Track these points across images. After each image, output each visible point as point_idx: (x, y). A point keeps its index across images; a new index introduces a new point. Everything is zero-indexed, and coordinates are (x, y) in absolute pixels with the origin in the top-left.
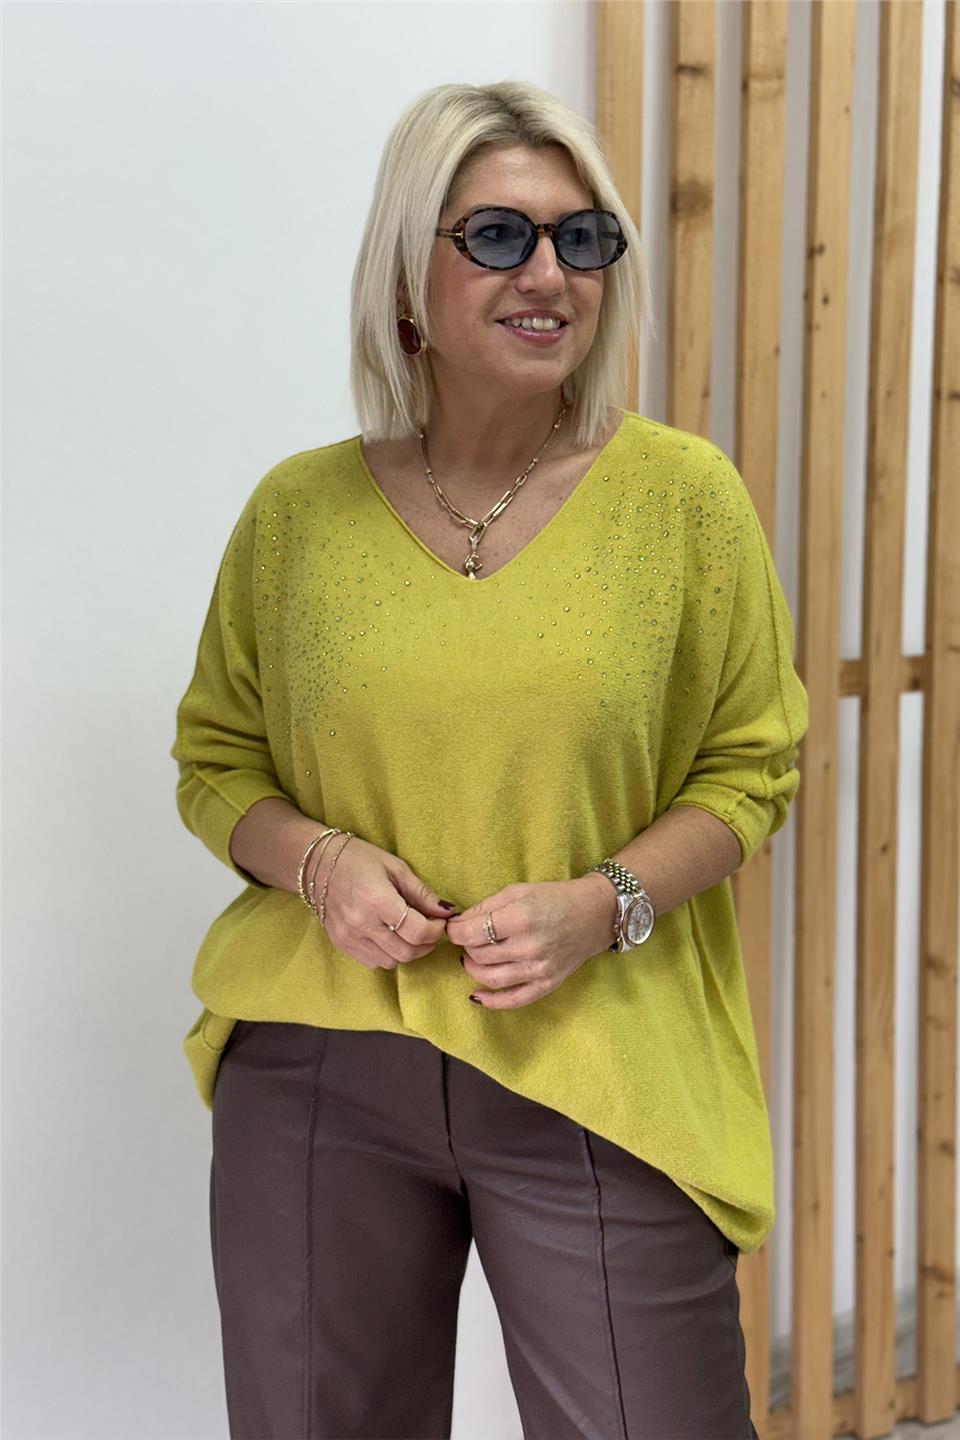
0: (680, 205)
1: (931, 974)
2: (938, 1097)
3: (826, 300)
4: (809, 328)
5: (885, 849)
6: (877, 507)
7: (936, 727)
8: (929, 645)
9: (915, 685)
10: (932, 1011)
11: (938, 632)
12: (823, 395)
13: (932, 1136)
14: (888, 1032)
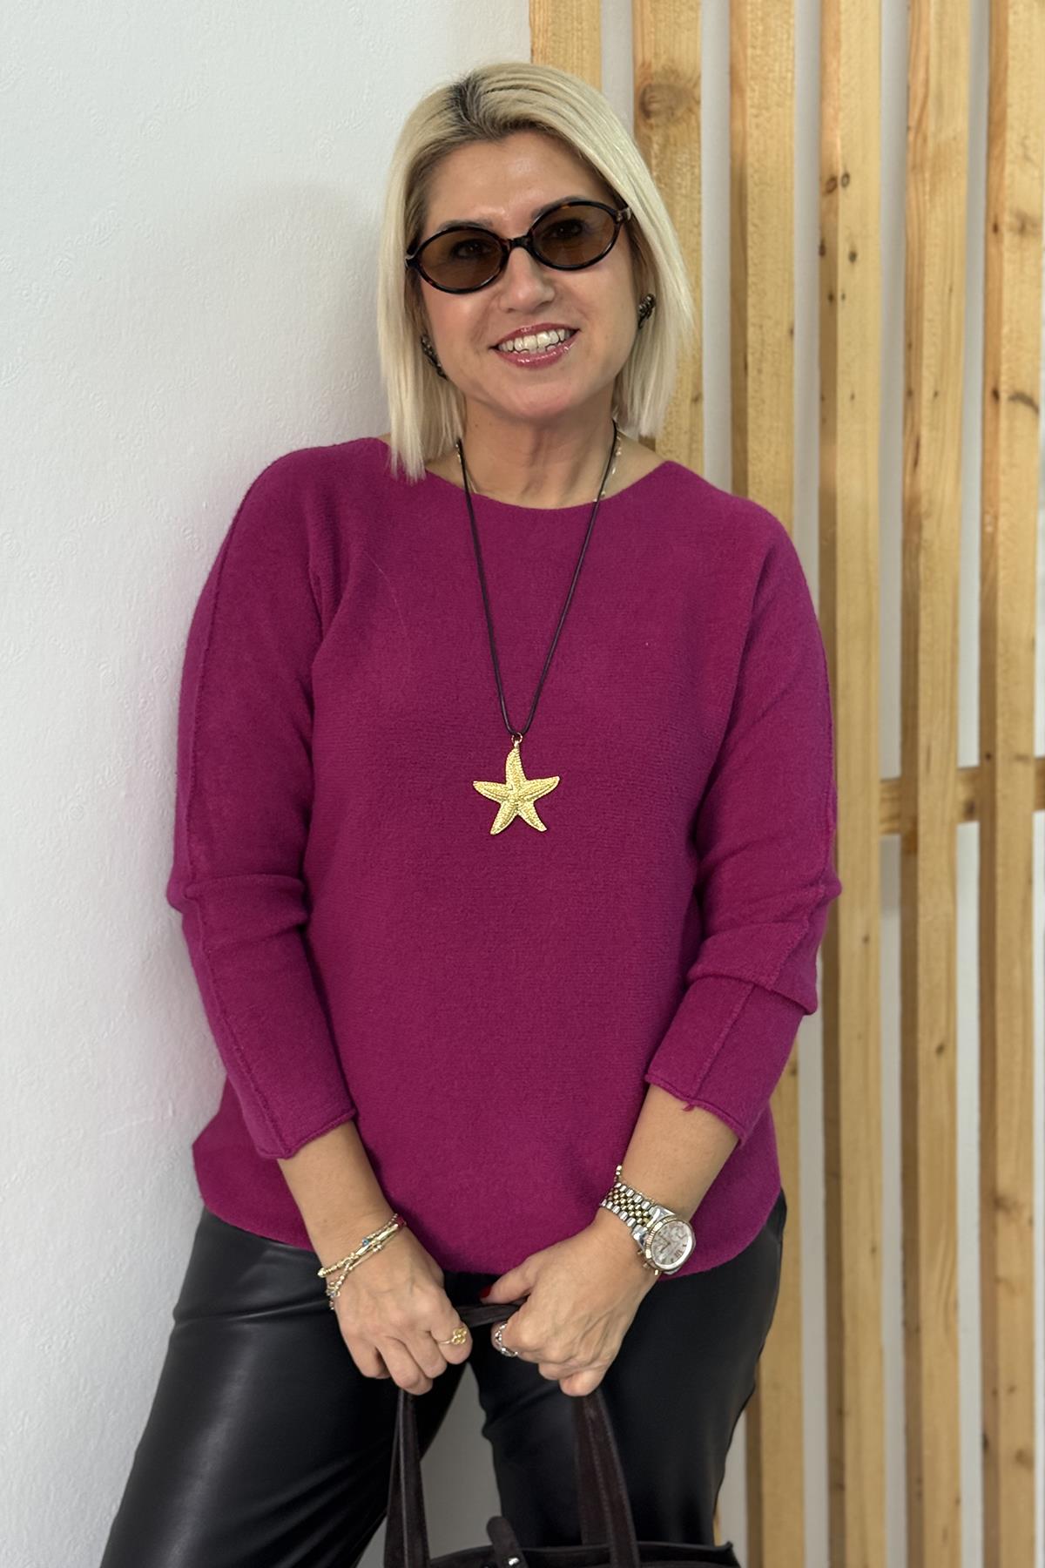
0: (654, 107)
1: (1001, 1218)
2: (1012, 1390)
3: (853, 257)
4: (830, 297)
5: (940, 1049)
6: (922, 559)
7: (1000, 871)
8: (988, 755)
9: (970, 812)
10: (1002, 1271)
11: (1000, 736)
12: (853, 397)
13: (1006, 1445)
14: (950, 1307)
